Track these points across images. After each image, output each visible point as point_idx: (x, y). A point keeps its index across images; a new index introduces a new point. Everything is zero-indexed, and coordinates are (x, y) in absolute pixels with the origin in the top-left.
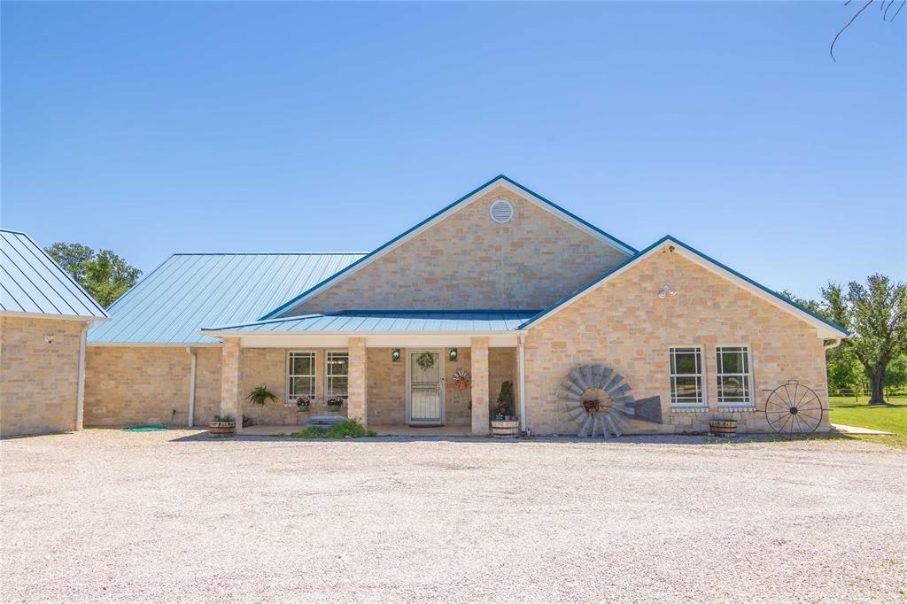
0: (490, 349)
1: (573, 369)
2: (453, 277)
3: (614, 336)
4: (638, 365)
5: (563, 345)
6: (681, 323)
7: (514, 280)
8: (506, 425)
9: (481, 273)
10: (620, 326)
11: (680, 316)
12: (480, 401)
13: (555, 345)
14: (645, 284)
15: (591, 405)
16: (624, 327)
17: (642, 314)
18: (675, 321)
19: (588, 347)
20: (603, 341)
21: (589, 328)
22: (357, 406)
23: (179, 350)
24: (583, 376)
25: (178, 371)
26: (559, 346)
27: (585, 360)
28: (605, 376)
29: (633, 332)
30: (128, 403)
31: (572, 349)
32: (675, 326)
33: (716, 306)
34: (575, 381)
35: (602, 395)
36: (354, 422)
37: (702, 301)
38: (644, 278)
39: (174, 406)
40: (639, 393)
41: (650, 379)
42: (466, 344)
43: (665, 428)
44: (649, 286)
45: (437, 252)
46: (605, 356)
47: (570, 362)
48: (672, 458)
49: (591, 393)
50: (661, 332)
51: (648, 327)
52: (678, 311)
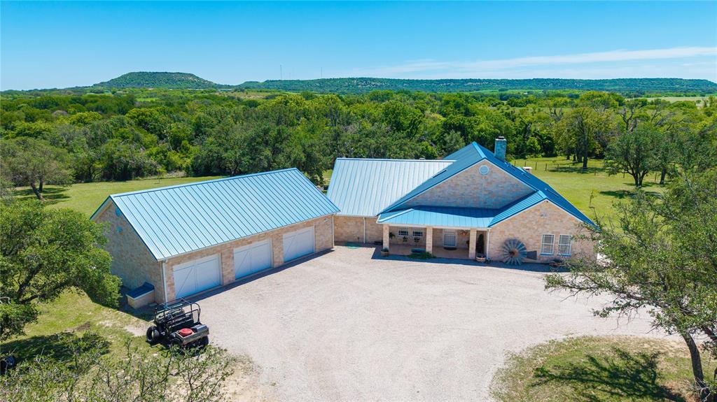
0: (477, 231)
1: (506, 241)
2: (462, 194)
3: (523, 230)
4: (531, 240)
5: (504, 232)
6: (548, 227)
7: (487, 197)
8: (482, 259)
9: (474, 194)
10: (525, 226)
11: (548, 224)
12: (472, 249)
13: (501, 232)
14: (536, 212)
15: (512, 253)
16: (527, 227)
17: (534, 223)
18: (546, 226)
19: (512, 233)
20: (519, 231)
21: (514, 227)
22: (429, 248)
23: (361, 218)
24: (510, 243)
25: (359, 224)
26: (502, 232)
27: (511, 237)
28: (518, 244)
29: (530, 229)
30: (342, 234)
31: (507, 233)
32: (546, 228)
33: (562, 221)
34: (507, 245)
35: (517, 250)
36: (428, 253)
37: (557, 220)
38: (536, 210)
39: (358, 236)
40: (530, 249)
41: (534, 245)
42: (469, 229)
43: (537, 261)
44: (538, 213)
45: (457, 185)
46: (519, 236)
47: (506, 237)
48: (533, 275)
49: (512, 249)
50: (540, 229)
51: (536, 227)
52: (547, 222)
